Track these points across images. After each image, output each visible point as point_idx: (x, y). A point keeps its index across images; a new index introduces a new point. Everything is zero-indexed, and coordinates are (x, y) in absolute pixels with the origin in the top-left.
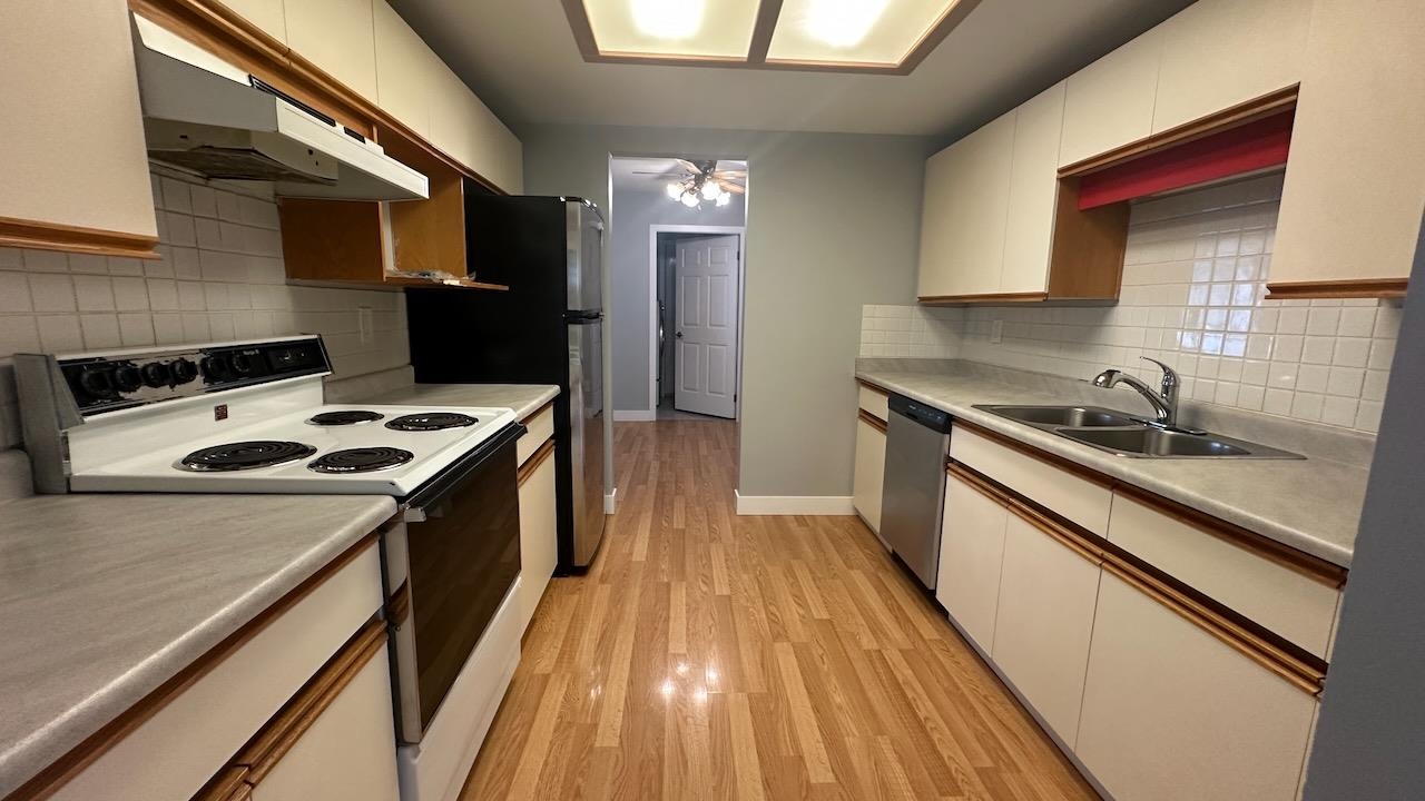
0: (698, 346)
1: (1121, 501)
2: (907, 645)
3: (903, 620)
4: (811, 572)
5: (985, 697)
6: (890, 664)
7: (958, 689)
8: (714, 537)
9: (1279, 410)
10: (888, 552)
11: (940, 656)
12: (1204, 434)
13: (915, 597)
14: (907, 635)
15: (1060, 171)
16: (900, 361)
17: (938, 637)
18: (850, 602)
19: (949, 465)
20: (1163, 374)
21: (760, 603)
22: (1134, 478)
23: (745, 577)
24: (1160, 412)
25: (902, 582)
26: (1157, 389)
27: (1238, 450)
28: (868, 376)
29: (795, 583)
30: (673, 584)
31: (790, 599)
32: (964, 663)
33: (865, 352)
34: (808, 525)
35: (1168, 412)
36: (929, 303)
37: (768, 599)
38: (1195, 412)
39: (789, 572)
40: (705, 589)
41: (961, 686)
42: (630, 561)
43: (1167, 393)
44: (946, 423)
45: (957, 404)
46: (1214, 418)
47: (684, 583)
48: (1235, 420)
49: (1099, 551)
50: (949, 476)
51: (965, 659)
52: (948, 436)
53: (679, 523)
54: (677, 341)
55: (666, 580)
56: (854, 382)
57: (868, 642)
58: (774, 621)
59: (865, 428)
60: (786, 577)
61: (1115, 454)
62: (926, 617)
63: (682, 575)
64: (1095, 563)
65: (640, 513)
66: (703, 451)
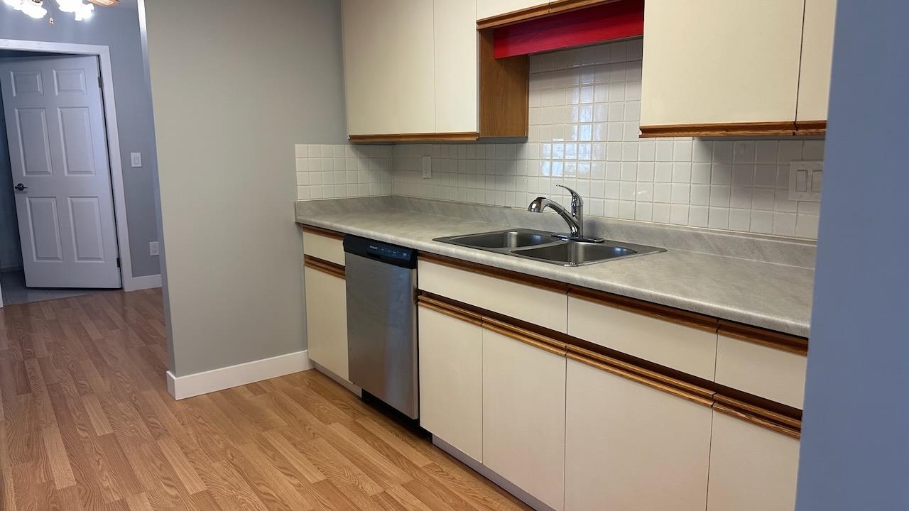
0: (53, 202)
1: (575, 301)
2: (406, 478)
3: (395, 458)
4: (289, 439)
5: (484, 500)
6: (399, 501)
7: (462, 500)
8: (158, 432)
9: (646, 218)
10: (357, 397)
11: (437, 478)
12: (603, 241)
13: (397, 432)
14: (403, 469)
15: (479, 23)
16: (338, 201)
17: (429, 462)
18: (340, 456)
19: (419, 297)
20: (571, 197)
21: (247, 488)
22: (585, 282)
23: (216, 465)
24: (573, 228)
25: (381, 421)
26: (569, 209)
27: (630, 251)
28: (309, 219)
29: (276, 455)
30: (129, 500)
31: (279, 473)
32: (458, 477)
33: (303, 195)
34: (265, 392)
35: (578, 228)
36: (361, 143)
37: (253, 480)
38: (593, 225)
39: (265, 446)
40: (173, 492)
41: (463, 497)
42: (55, 491)
43: (575, 212)
44: (410, 258)
45: (419, 239)
46: (606, 228)
47: (144, 495)
48: (619, 227)
49: (563, 345)
50: (420, 308)
51: (458, 474)
52: (414, 270)
53: (102, 428)
54: (18, 196)
55: (117, 499)
56: (295, 227)
57: (371, 488)
58: (269, 500)
59: (313, 275)
60: (264, 452)
61: (563, 265)
62: (414, 447)
63: (137, 487)
64: (561, 355)
65: (38, 429)
66: (95, 335)
